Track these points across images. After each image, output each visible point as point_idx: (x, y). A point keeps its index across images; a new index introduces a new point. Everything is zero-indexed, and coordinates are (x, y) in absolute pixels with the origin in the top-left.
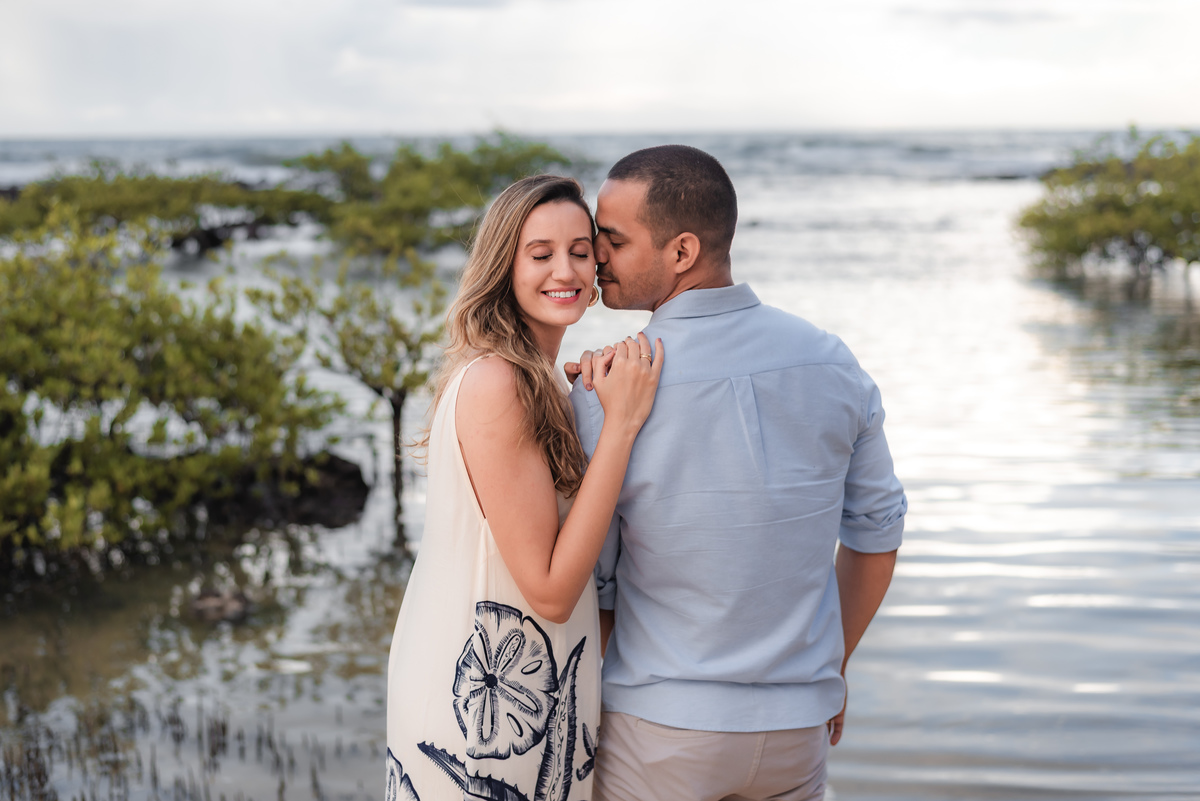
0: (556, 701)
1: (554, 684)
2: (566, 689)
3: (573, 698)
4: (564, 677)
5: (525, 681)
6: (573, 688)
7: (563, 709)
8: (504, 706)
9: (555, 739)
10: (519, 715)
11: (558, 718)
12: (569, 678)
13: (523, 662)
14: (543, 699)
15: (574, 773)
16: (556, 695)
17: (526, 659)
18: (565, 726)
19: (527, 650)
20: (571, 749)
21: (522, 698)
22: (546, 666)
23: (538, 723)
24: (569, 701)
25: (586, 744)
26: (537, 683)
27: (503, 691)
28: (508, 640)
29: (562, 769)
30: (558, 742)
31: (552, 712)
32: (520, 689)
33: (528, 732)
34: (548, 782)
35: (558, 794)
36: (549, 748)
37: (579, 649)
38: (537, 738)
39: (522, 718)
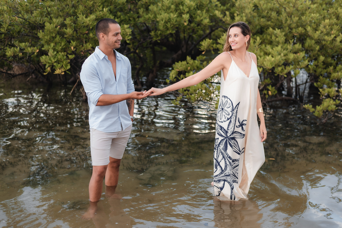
0: (233, 113)
1: (233, 110)
2: (235, 111)
3: (237, 113)
4: (235, 109)
5: (227, 109)
6: (237, 111)
7: (234, 114)
10: (225, 115)
11: (233, 116)
12: (236, 109)
13: (227, 106)
14: (231, 113)
15: (236, 126)
16: (233, 112)
17: (228, 106)
18: (235, 117)
19: (228, 104)
20: (236, 122)
21: (226, 112)
22: (231, 107)
23: (229, 117)
25: (239, 121)
26: (229, 110)
27: (224, 111)
28: (225, 102)
29: (233, 125)
30: (233, 120)
31: (232, 115)
33: (226, 118)
34: (230, 127)
35: (232, 130)
36: (231, 121)
37: (238, 104)
38: (228, 119)
39: (226, 115)
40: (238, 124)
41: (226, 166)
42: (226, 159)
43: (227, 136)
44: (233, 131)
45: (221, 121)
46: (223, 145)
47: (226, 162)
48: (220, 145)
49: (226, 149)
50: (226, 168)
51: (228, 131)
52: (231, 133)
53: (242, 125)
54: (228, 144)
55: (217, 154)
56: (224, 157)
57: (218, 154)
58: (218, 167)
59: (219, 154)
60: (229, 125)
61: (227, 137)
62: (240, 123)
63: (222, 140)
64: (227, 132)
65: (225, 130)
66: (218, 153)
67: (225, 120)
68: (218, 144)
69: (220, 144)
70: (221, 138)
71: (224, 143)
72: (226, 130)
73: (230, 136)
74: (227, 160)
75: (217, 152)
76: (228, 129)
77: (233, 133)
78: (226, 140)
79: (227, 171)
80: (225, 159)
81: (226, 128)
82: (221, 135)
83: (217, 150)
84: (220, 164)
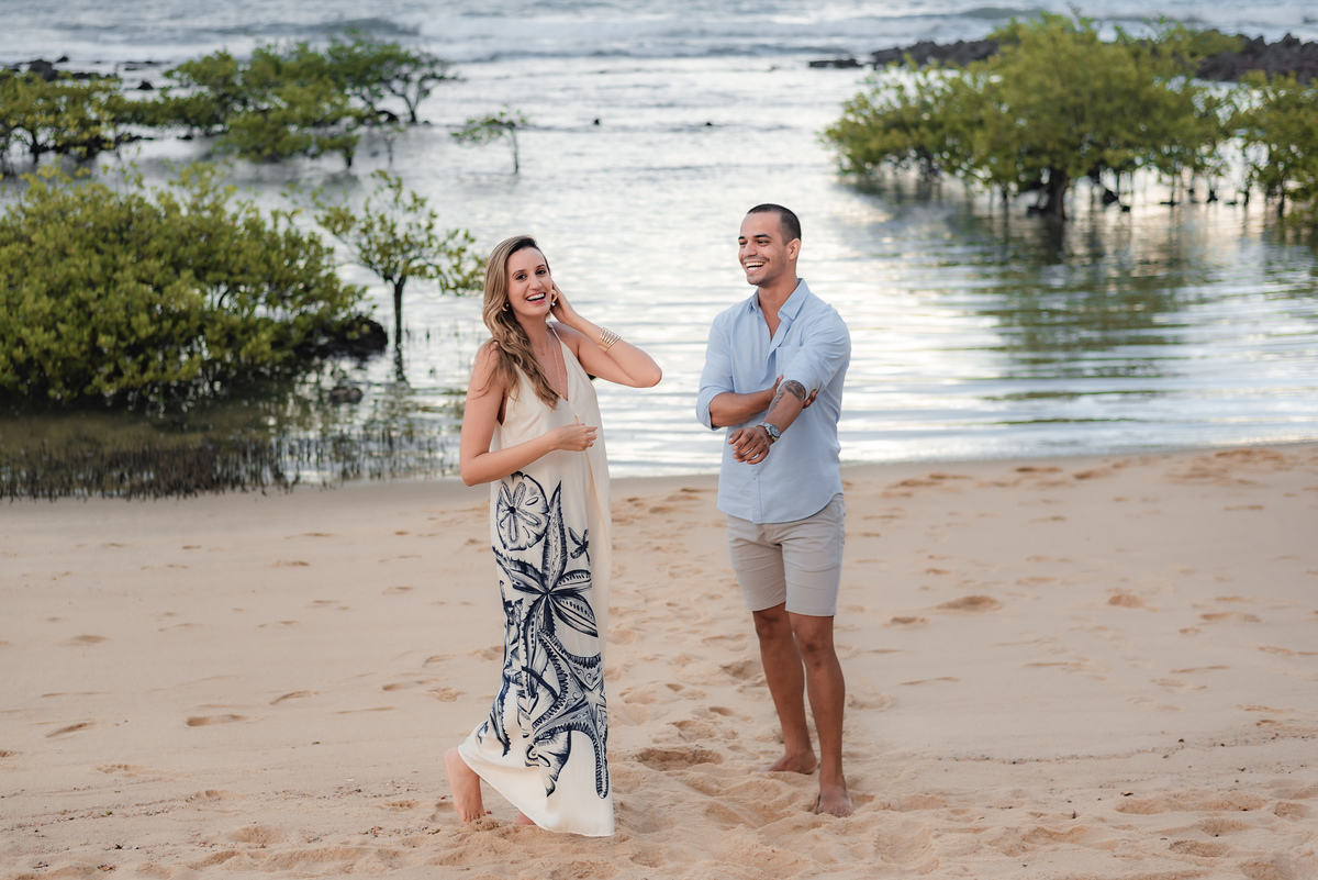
0: (550, 518)
1: (548, 508)
2: (554, 511)
3: (561, 515)
4: (552, 503)
5: (529, 509)
6: (559, 509)
7: (554, 521)
8: (521, 523)
9: (552, 538)
11: (552, 526)
12: (556, 505)
13: (526, 499)
14: (542, 518)
15: (569, 554)
16: (549, 514)
17: (528, 497)
18: (557, 530)
19: (527, 492)
20: (564, 542)
21: (528, 518)
22: (541, 500)
23: (539, 530)
24: (557, 516)
25: (573, 538)
26: (537, 509)
27: (519, 515)
28: (518, 488)
29: (559, 553)
31: (549, 523)
32: (526, 513)
33: (533, 536)
34: (549, 560)
35: (557, 566)
36: (547, 542)
37: (559, 488)
38: (539, 538)
39: (529, 527)
40: (572, 547)
41: (562, 682)
42: (558, 657)
43: (547, 589)
44: (562, 572)
45: (515, 546)
46: (542, 618)
47: (559, 668)
48: (534, 620)
49: (550, 628)
50: (564, 689)
51: (547, 573)
52: (555, 578)
53: (583, 547)
54: (553, 613)
55: (527, 650)
56: (550, 654)
57: (531, 650)
58: (541, 690)
59: (535, 648)
60: (545, 556)
61: (548, 591)
62: (577, 543)
63: (536, 602)
64: (543, 577)
65: (536, 571)
66: (530, 645)
67: (530, 541)
68: (524, 616)
69: (530, 615)
70: (529, 599)
71: (542, 612)
72: (540, 570)
73: (555, 586)
74: (561, 662)
75: (526, 644)
76: (546, 569)
77: (561, 577)
78: (547, 602)
79: (569, 696)
80: (555, 660)
81: (539, 567)
82: (528, 589)
83: (525, 637)
84: (544, 678)
